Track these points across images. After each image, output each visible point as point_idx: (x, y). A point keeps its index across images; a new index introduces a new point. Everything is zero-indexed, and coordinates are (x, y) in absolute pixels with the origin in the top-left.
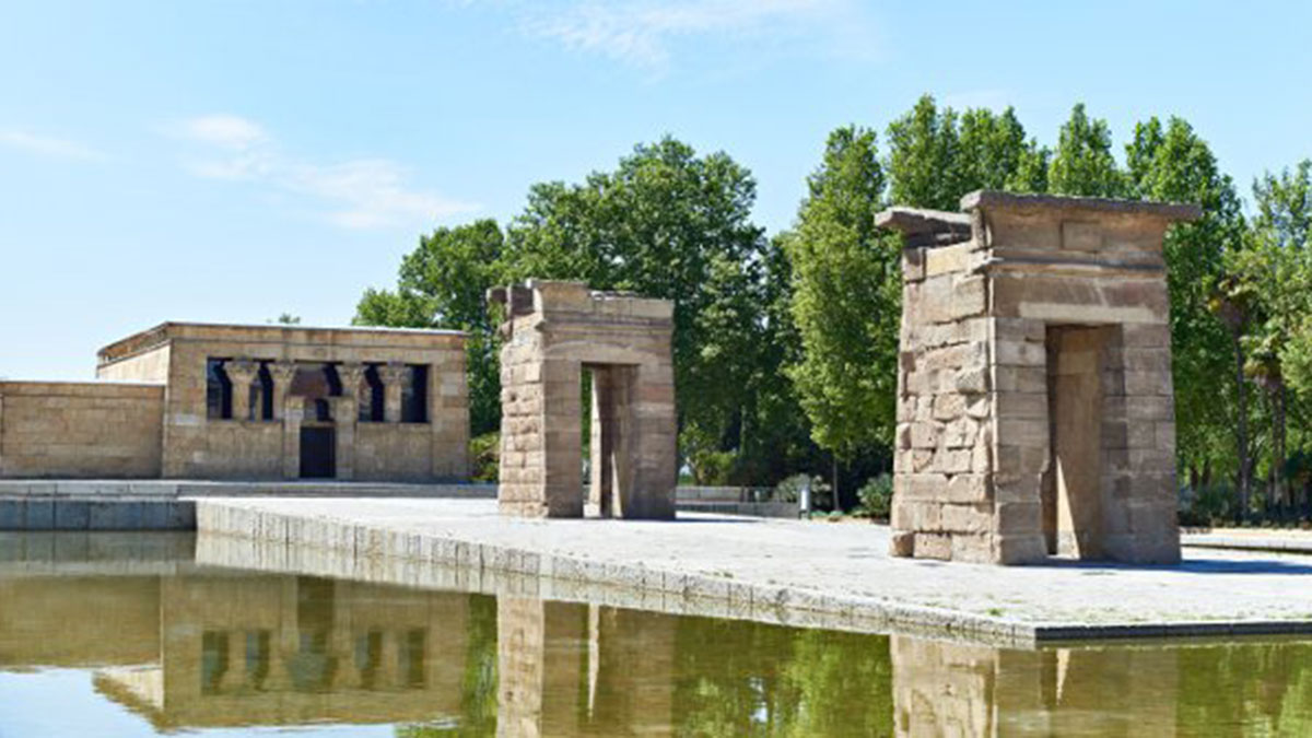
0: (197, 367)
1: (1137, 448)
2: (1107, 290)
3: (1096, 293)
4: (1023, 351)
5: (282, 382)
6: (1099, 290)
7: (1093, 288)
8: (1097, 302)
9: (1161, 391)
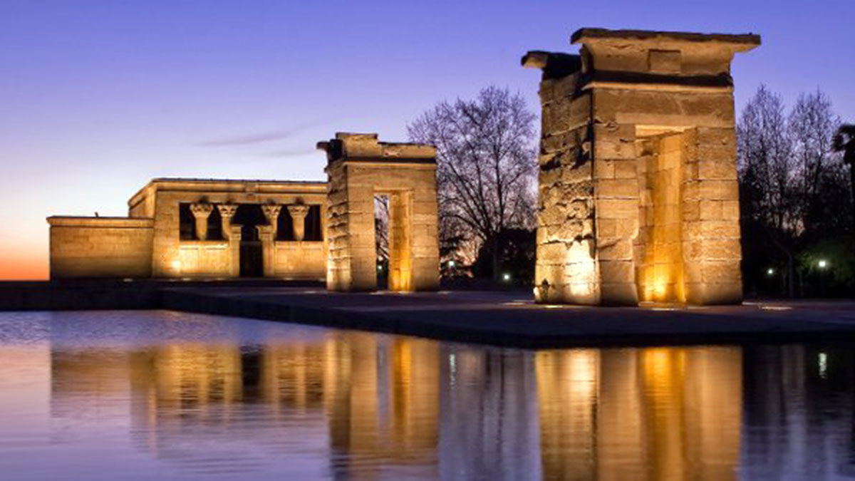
0: (173, 207)
1: (708, 220)
2: (684, 102)
3: (677, 105)
4: (618, 149)
5: (226, 216)
6: (678, 102)
7: (674, 102)
9: (728, 178)
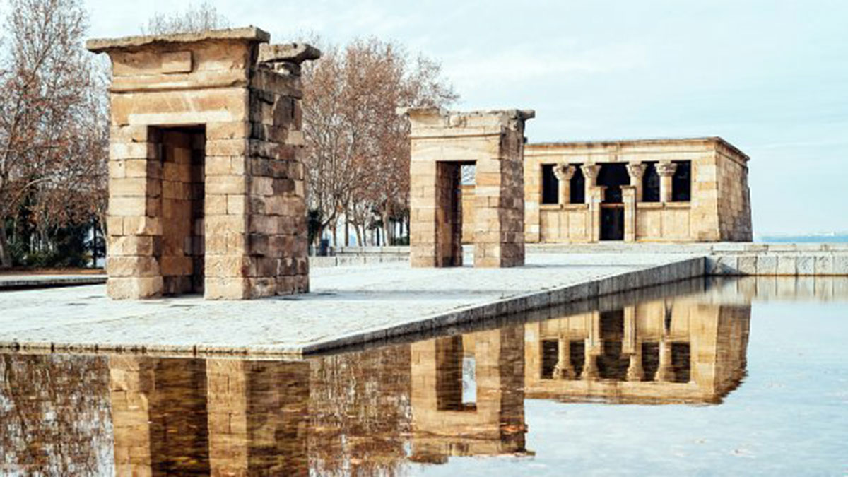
1: (213, 215)
2: (195, 99)
3: (187, 103)
4: (130, 149)
6: (189, 100)
7: (185, 100)
8: (188, 109)
9: (233, 172)
